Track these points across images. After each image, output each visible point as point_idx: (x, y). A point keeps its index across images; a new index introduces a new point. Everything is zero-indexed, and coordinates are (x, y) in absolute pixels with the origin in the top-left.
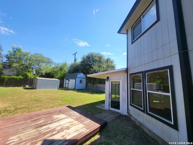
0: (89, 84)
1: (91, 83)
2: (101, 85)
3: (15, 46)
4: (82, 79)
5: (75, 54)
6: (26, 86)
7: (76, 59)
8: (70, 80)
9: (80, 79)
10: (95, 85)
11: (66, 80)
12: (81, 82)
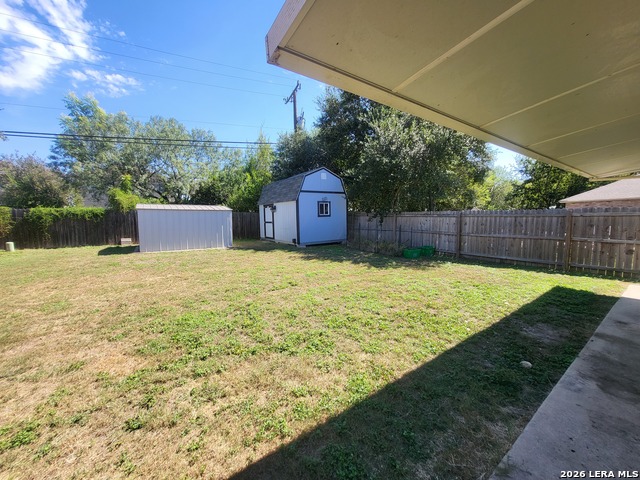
0: (363, 220)
1: (368, 211)
2: (423, 219)
3: (74, 96)
4: (329, 197)
5: (294, 94)
6: (123, 240)
7: (301, 118)
8: (278, 205)
9: (320, 197)
10: (389, 222)
11: (265, 206)
12: (323, 209)
